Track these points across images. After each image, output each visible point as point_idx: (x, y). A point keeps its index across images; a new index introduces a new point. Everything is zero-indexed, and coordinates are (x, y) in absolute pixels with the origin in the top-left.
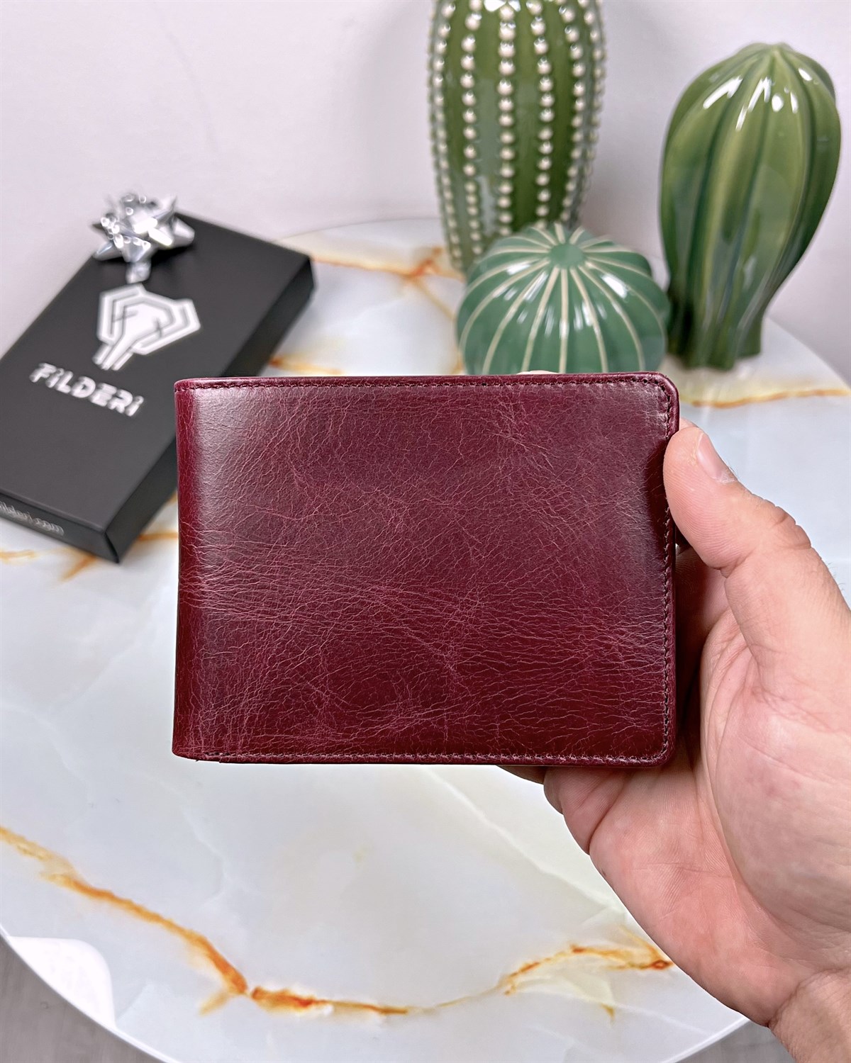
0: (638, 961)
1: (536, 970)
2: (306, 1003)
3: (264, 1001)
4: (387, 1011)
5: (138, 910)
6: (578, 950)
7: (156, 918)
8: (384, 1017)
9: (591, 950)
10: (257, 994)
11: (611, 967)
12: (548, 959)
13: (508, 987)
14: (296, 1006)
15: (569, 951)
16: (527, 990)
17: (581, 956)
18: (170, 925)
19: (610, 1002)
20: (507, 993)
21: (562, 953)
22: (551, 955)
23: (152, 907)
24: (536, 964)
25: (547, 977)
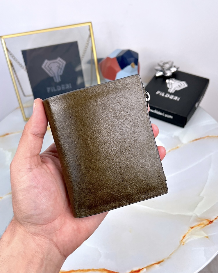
0: (206, 224)
1: (186, 236)
2: (139, 271)
4: (159, 263)
5: (83, 270)
6: (192, 228)
7: (89, 270)
8: (159, 265)
9: (195, 226)
11: (201, 228)
12: (187, 233)
13: (183, 243)
15: (190, 229)
16: (187, 242)
18: (94, 270)
19: (206, 235)
20: (183, 245)
21: (189, 230)
22: (187, 232)
23: (86, 268)
24: (185, 235)
25: (190, 237)
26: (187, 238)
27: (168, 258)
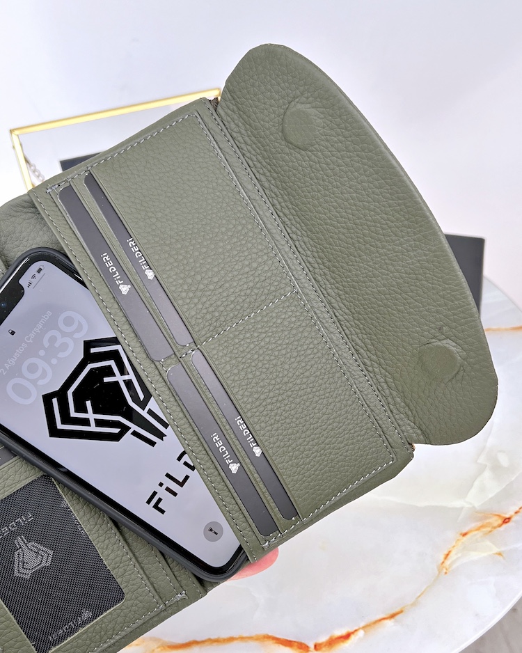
0: (496, 524)
1: (451, 554)
2: (347, 636)
3: (324, 649)
4: (392, 616)
5: (217, 641)
6: (465, 535)
7: (231, 639)
8: (393, 620)
9: (470, 531)
10: (316, 647)
11: (485, 534)
12: (454, 546)
13: (445, 571)
14: (343, 642)
15: (461, 537)
16: (454, 566)
17: (468, 536)
18: (242, 639)
19: (496, 550)
20: (446, 573)
21: (458, 540)
22: (454, 544)
24: (450, 552)
25: (459, 555)
26: (455, 558)
27: (414, 604)
